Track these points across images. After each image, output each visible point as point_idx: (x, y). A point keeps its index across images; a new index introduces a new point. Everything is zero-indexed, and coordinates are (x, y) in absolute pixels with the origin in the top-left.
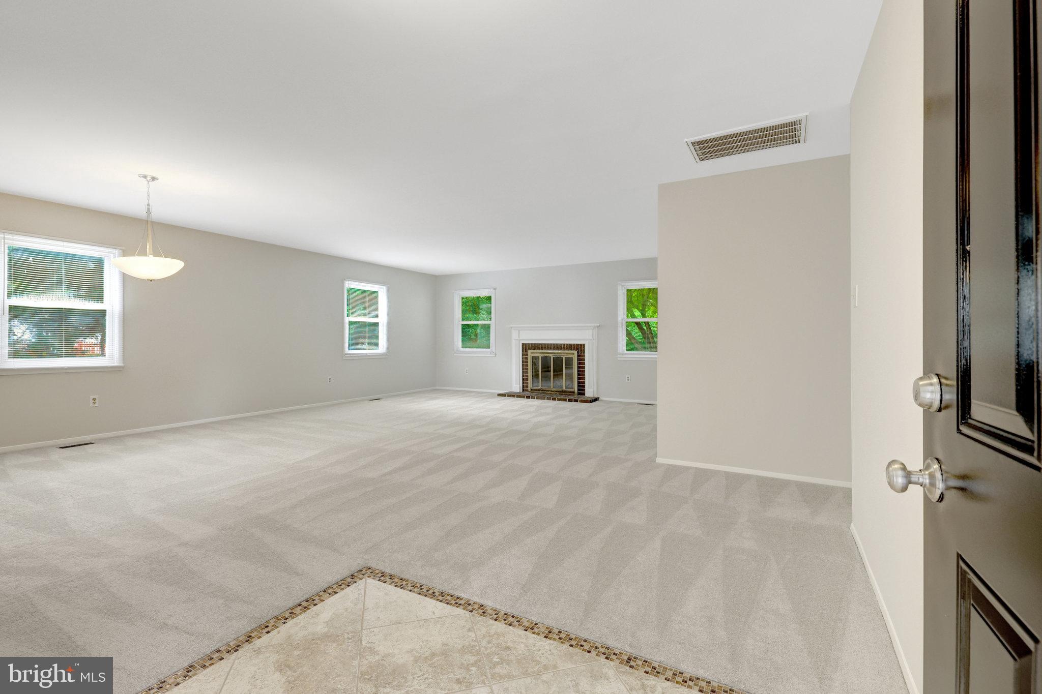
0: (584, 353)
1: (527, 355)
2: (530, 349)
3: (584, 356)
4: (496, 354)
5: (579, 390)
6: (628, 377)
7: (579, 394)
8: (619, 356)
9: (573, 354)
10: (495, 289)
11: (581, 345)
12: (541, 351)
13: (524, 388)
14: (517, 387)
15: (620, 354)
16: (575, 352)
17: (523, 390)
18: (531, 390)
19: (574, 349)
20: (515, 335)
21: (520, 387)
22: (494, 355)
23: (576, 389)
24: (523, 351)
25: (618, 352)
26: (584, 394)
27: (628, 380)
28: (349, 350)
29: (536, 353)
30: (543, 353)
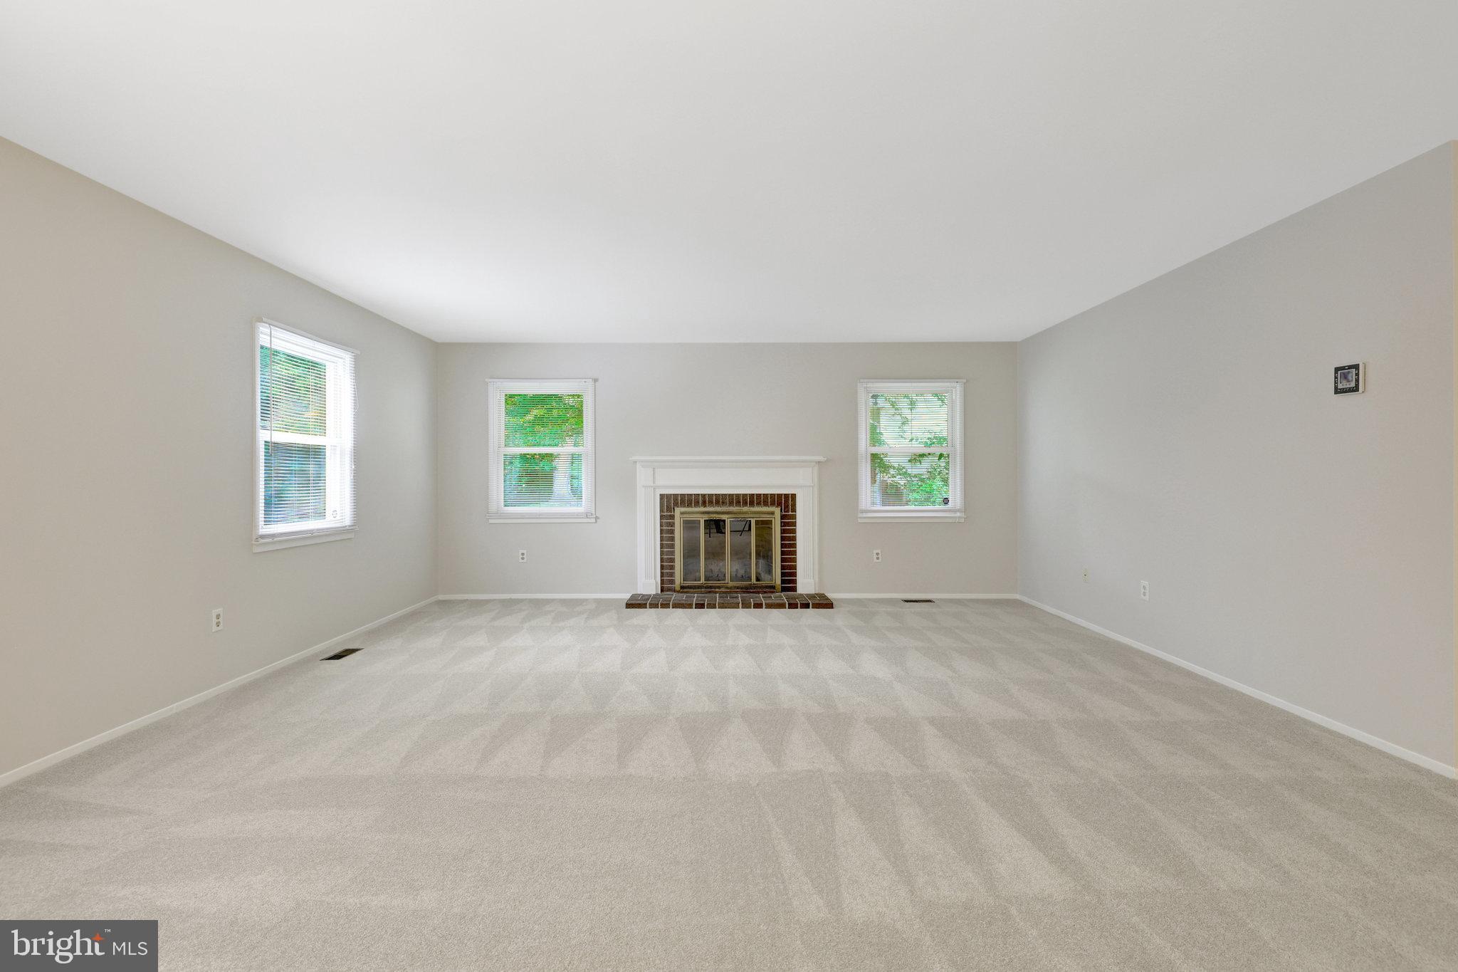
0: (794, 510)
1: (672, 517)
2: (676, 504)
3: (794, 517)
4: (597, 518)
5: (783, 582)
6: (878, 554)
7: (784, 589)
8: (860, 515)
9: (773, 513)
10: (596, 380)
11: (786, 496)
12: (702, 509)
13: (666, 583)
14: (649, 584)
15: (863, 512)
16: (777, 511)
17: (662, 591)
18: (682, 587)
19: (773, 504)
20: (643, 476)
21: (657, 583)
22: (593, 520)
23: (778, 580)
24: (661, 511)
25: (860, 508)
26: (794, 589)
27: (878, 558)
28: (267, 522)
29: (693, 513)
30: (708, 513)
